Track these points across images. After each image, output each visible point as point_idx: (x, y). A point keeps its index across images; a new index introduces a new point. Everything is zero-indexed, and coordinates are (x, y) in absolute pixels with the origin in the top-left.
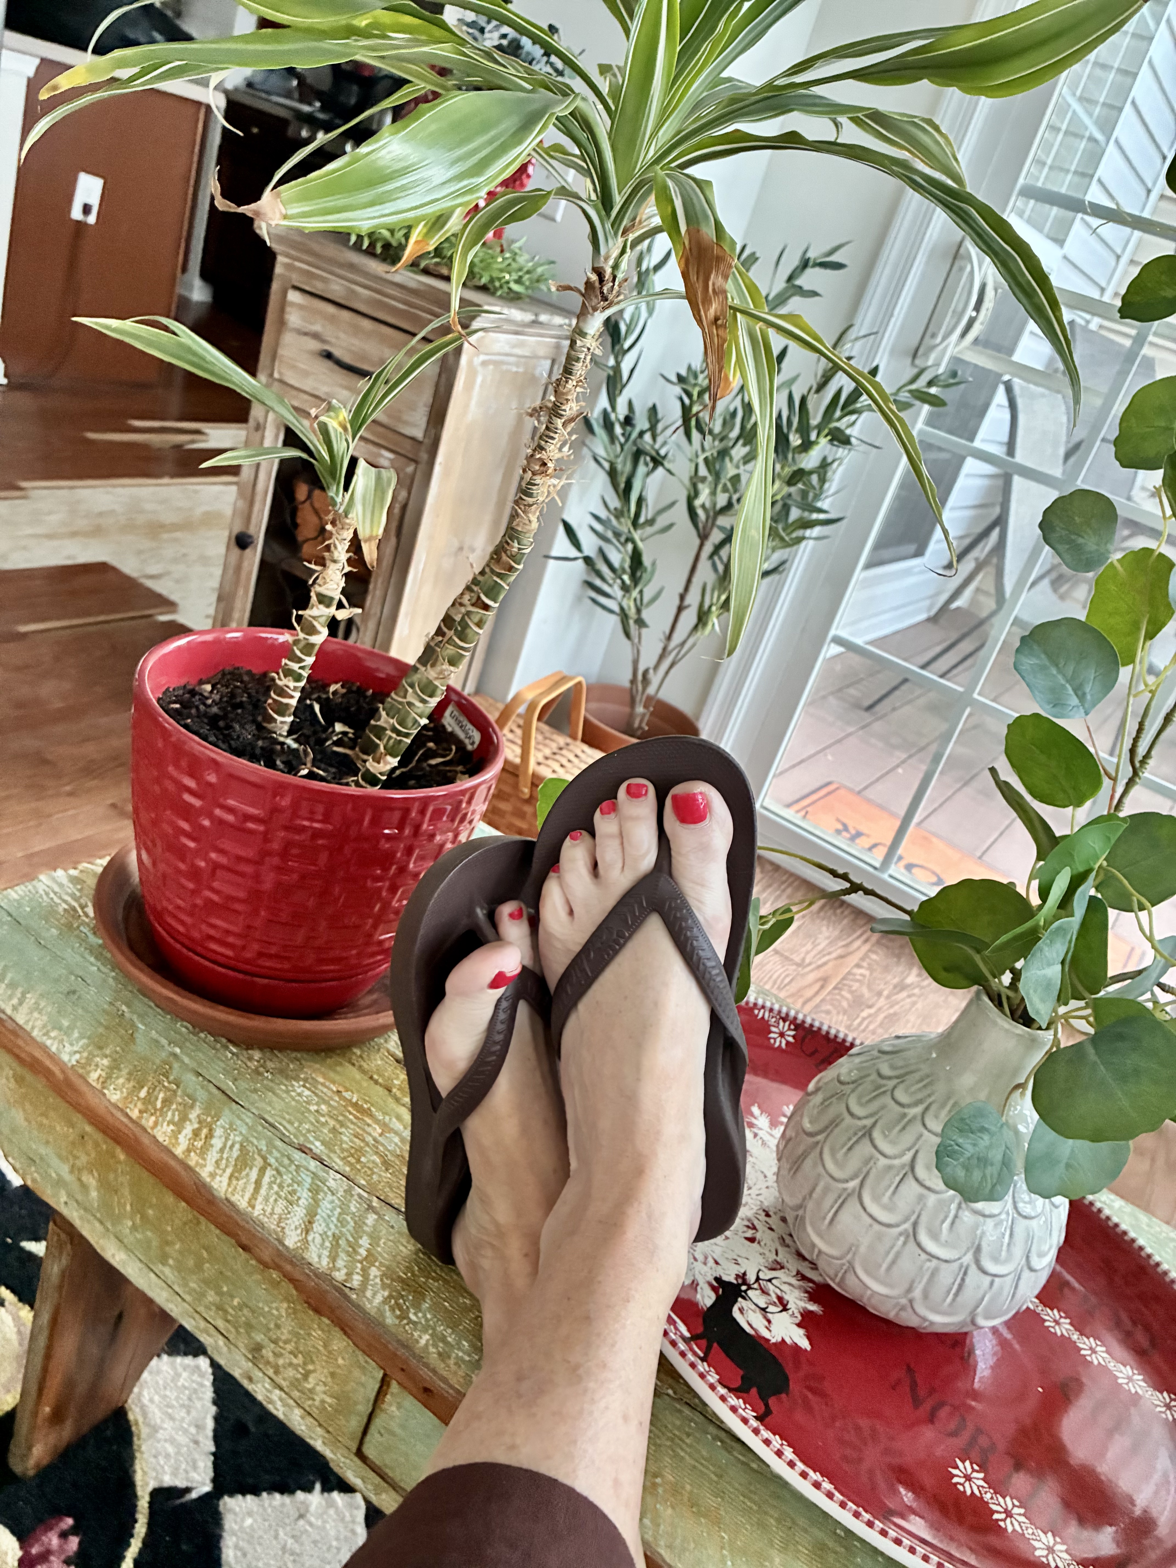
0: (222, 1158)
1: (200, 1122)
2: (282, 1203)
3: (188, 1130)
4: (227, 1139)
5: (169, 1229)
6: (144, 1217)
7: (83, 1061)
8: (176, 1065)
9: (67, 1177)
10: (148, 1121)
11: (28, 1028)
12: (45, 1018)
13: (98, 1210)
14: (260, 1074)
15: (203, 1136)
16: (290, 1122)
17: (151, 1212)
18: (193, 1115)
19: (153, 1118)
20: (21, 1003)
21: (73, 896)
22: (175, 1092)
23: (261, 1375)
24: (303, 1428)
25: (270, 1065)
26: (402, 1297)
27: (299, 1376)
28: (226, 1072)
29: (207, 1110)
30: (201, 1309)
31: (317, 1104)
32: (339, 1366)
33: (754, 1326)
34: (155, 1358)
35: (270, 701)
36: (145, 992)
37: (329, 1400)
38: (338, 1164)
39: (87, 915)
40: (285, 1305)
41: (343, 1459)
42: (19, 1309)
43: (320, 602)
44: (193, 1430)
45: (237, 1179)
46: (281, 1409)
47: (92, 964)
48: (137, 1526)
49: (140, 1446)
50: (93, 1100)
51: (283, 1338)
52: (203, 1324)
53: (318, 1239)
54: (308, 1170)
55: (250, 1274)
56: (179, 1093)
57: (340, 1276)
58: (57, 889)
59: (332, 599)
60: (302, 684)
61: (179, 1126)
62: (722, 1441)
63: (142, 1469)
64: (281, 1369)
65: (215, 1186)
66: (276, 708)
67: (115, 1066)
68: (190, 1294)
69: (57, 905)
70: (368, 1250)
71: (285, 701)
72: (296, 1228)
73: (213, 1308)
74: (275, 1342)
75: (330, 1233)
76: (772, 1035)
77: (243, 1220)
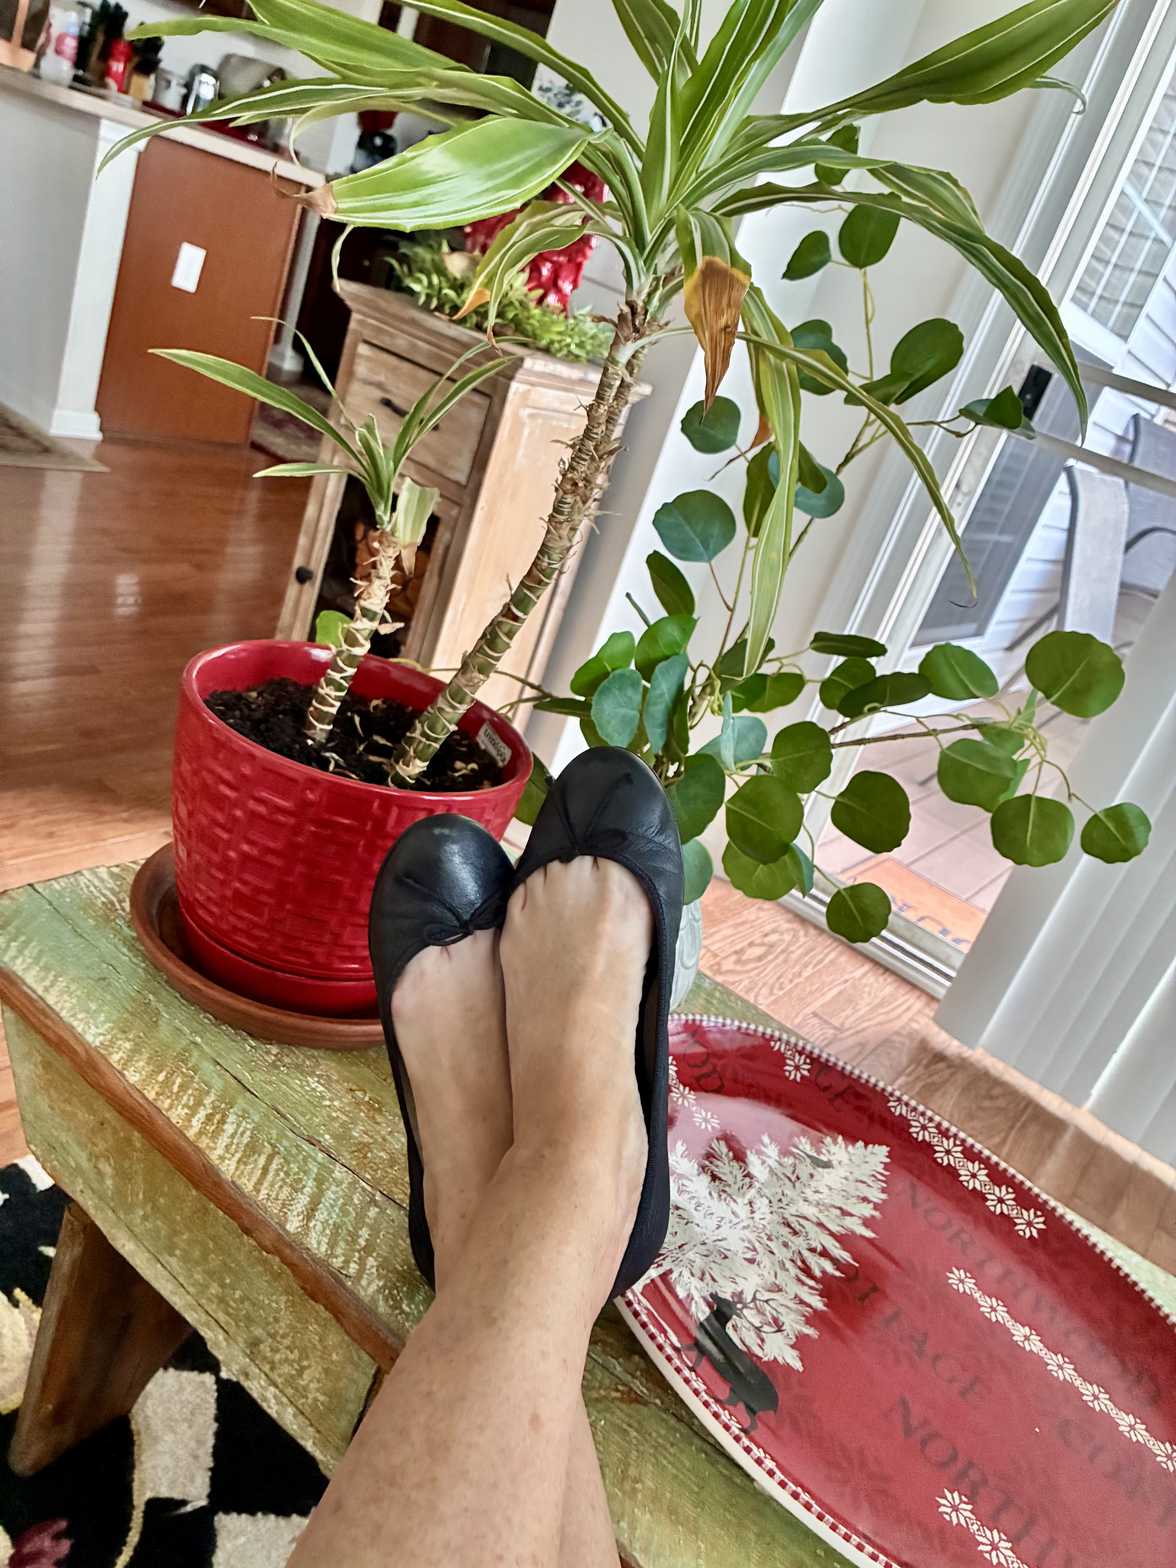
0: (232, 1143)
1: (214, 1108)
2: (286, 1190)
3: (202, 1114)
4: (239, 1126)
5: (178, 1218)
6: (155, 1208)
7: (107, 1043)
8: (196, 1054)
9: (86, 1165)
10: (163, 1102)
11: (57, 1008)
12: (74, 1001)
13: (112, 1199)
14: (277, 1068)
15: (216, 1121)
16: (301, 1113)
17: (162, 1200)
18: (207, 1101)
19: (169, 1101)
20: (52, 985)
21: (112, 890)
22: (192, 1077)
23: (257, 1371)
24: (295, 1427)
25: (286, 1060)
26: (397, 1288)
27: (294, 1372)
28: (243, 1063)
29: (221, 1098)
30: (203, 1301)
31: (330, 1100)
32: (332, 1362)
33: (747, 1343)
34: (161, 1370)
35: (311, 709)
36: (173, 982)
37: (322, 1398)
38: (346, 1158)
39: (123, 909)
40: (284, 1298)
41: (332, 1462)
42: (33, 1312)
43: (364, 615)
44: (193, 1444)
45: (246, 1164)
46: (275, 1408)
47: (124, 954)
48: (131, 1534)
49: (139, 1456)
50: (112, 1080)
51: (281, 1332)
52: (204, 1318)
53: (319, 1227)
54: (315, 1160)
55: (252, 1265)
56: (196, 1079)
57: (337, 1262)
58: (97, 883)
59: (375, 613)
60: (343, 694)
61: (193, 1111)
62: (706, 1454)
63: (140, 1479)
64: (278, 1365)
65: (223, 1169)
66: (315, 714)
67: (136, 1050)
68: (193, 1285)
69: (96, 898)
70: (367, 1241)
71: (326, 709)
72: (298, 1215)
73: (215, 1300)
74: (273, 1336)
75: (331, 1222)
76: (787, 1068)
77: (247, 1203)
